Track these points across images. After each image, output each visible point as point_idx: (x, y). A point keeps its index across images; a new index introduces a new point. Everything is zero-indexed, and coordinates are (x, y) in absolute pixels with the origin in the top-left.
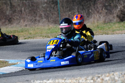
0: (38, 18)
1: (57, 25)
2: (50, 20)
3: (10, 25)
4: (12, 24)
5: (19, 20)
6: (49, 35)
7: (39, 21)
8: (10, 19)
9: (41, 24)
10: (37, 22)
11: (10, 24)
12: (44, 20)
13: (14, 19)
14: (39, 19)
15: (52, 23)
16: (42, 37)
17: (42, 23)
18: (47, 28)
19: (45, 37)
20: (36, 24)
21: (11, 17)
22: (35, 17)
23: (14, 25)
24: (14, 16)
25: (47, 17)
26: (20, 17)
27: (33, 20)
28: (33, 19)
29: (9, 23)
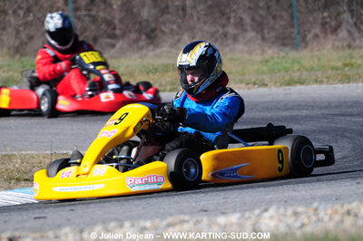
0: (231, 30)
1: (287, 49)
2: (267, 36)
3: (153, 50)
4: (157, 46)
5: (178, 34)
6: (266, 79)
7: (235, 39)
8: (153, 30)
9: (240, 47)
10: (229, 42)
11: (151, 47)
12: (251, 34)
13: (163, 32)
14: (236, 32)
15: (273, 43)
16: (243, 85)
17: (245, 44)
18: (257, 57)
19: (255, 84)
20: (228, 45)
21: (153, 26)
22: (224, 26)
23: (164, 49)
24: (164, 24)
25: (259, 27)
26: (179, 27)
27: (217, 36)
28: (217, 31)
29: (149, 44)
